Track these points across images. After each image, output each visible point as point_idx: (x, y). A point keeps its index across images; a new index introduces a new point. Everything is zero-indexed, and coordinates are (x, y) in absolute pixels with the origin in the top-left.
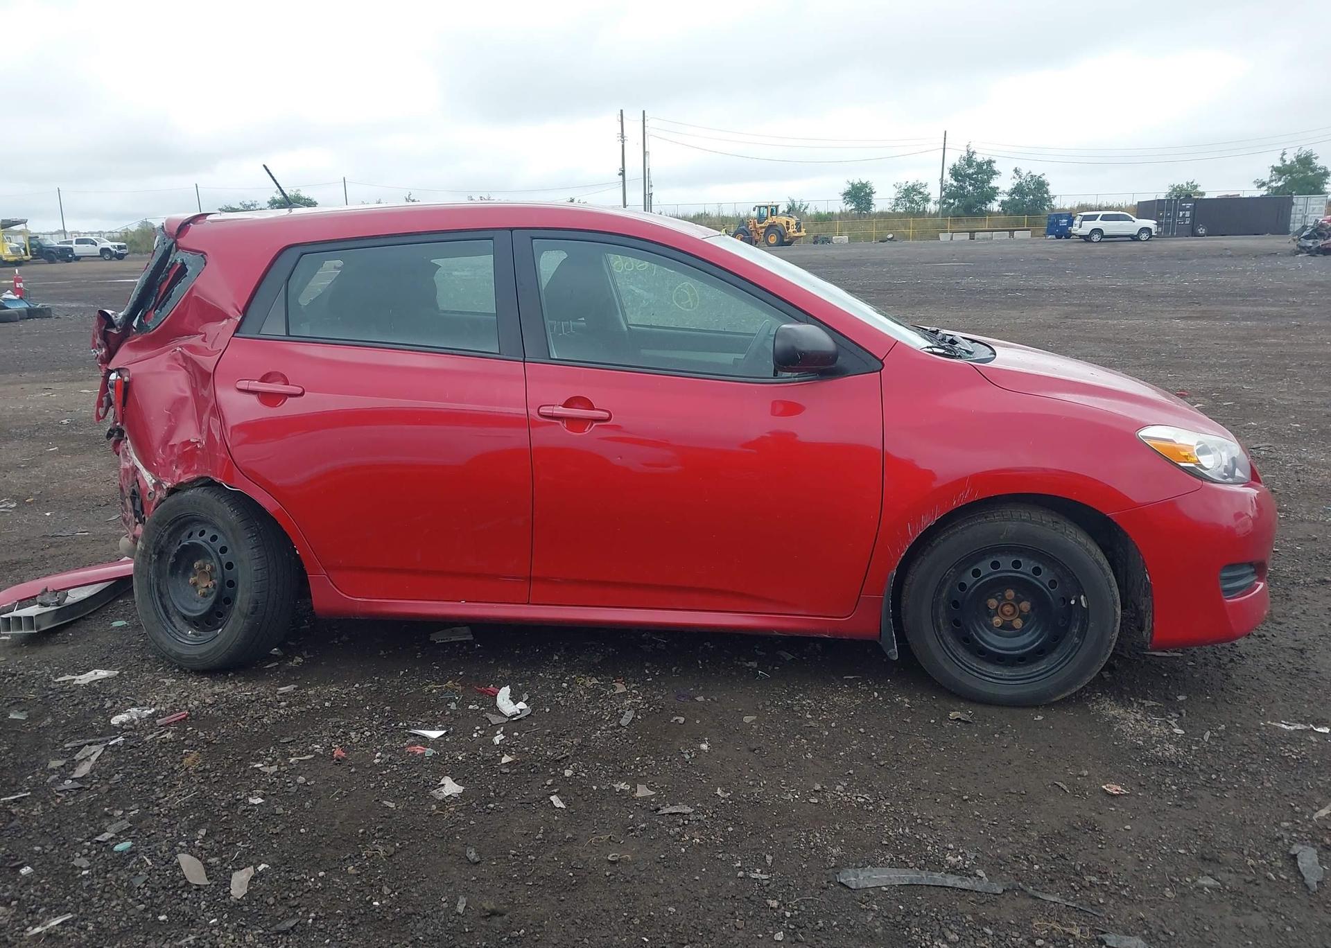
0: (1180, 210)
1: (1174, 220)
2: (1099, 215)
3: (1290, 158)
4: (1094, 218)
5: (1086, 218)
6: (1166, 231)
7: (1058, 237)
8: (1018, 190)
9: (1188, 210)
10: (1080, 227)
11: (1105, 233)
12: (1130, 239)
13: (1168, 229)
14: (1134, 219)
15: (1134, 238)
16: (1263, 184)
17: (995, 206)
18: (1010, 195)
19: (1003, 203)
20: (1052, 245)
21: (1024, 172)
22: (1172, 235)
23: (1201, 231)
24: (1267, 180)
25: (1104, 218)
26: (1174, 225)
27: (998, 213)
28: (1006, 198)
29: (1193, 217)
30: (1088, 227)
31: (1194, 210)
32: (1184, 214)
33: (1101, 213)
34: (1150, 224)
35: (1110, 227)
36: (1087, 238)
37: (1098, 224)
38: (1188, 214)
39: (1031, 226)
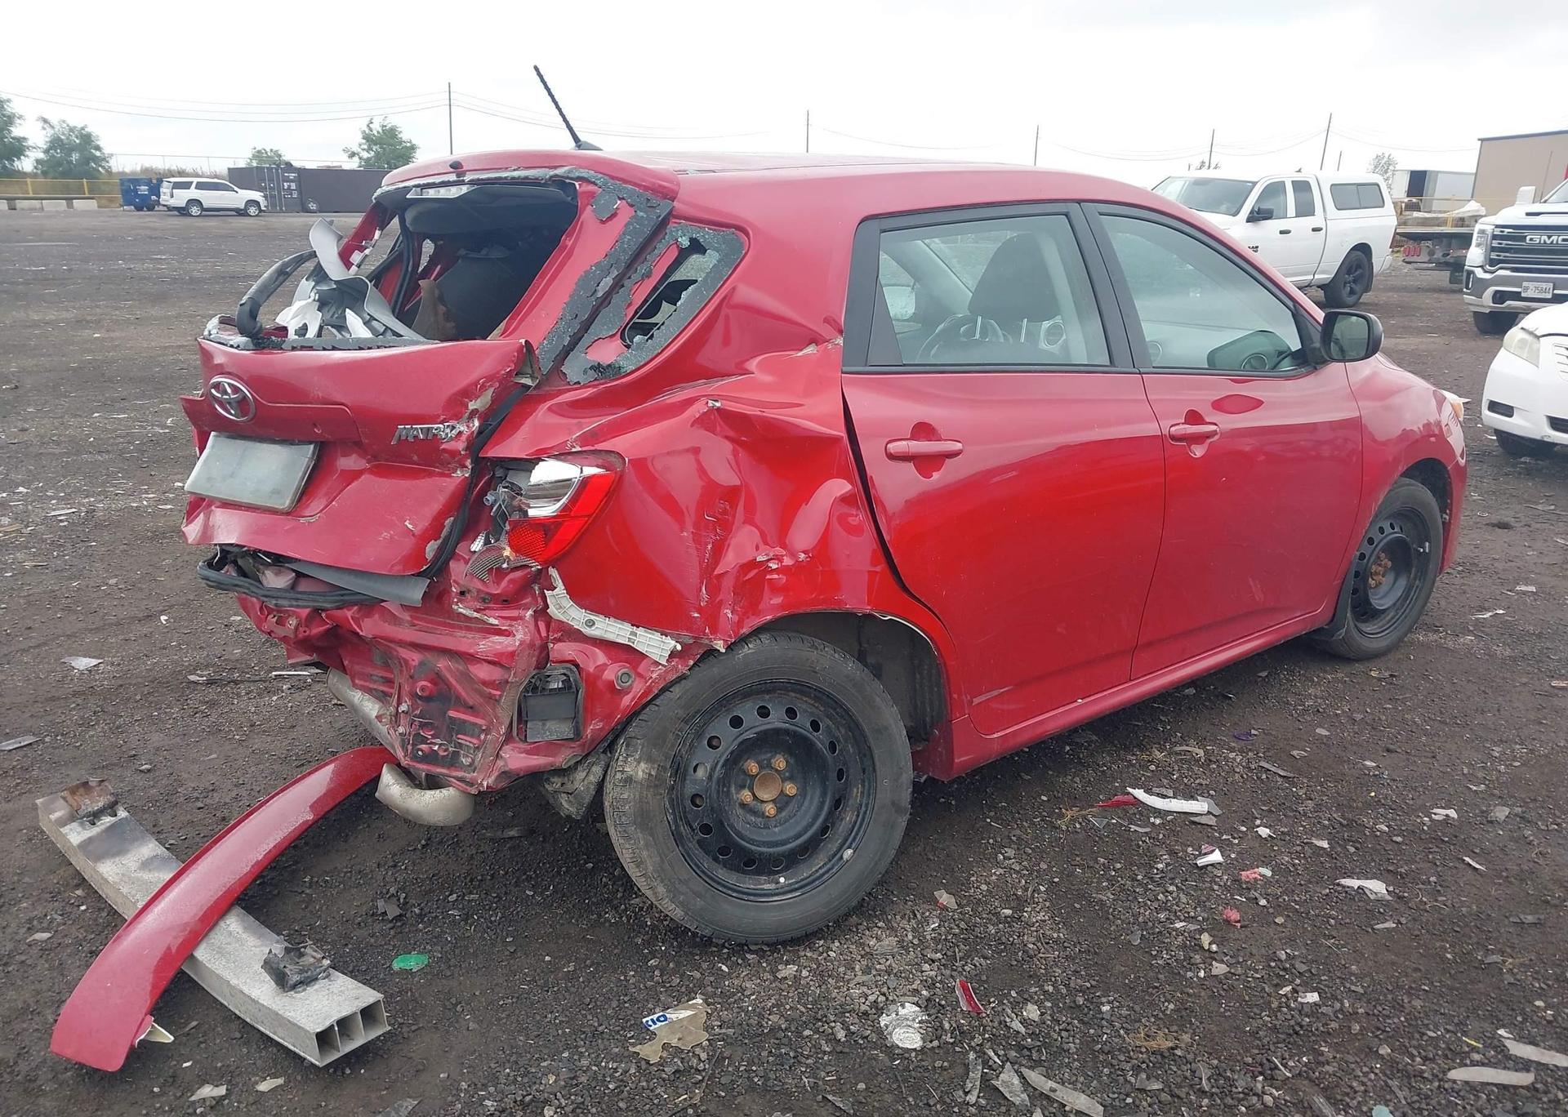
0: (284, 181)
1: (279, 193)
2: (192, 183)
3: (376, 127)
4: (187, 186)
5: (177, 186)
6: (274, 205)
7: (139, 208)
8: (55, 143)
9: (292, 181)
10: (172, 196)
11: (205, 205)
12: (234, 213)
13: (276, 204)
14: (236, 189)
15: (241, 213)
16: (353, 155)
17: (26, 164)
18: (46, 152)
19: (38, 161)
20: (129, 218)
21: (54, 121)
22: (281, 211)
23: (313, 206)
24: (356, 149)
25: (200, 186)
26: (280, 199)
27: (34, 175)
28: (41, 156)
29: (299, 189)
30: (181, 198)
31: (298, 180)
32: (289, 186)
33: (195, 180)
34: (256, 195)
35: (210, 198)
36: (183, 212)
37: (193, 193)
38: (293, 186)
39: (94, 192)
